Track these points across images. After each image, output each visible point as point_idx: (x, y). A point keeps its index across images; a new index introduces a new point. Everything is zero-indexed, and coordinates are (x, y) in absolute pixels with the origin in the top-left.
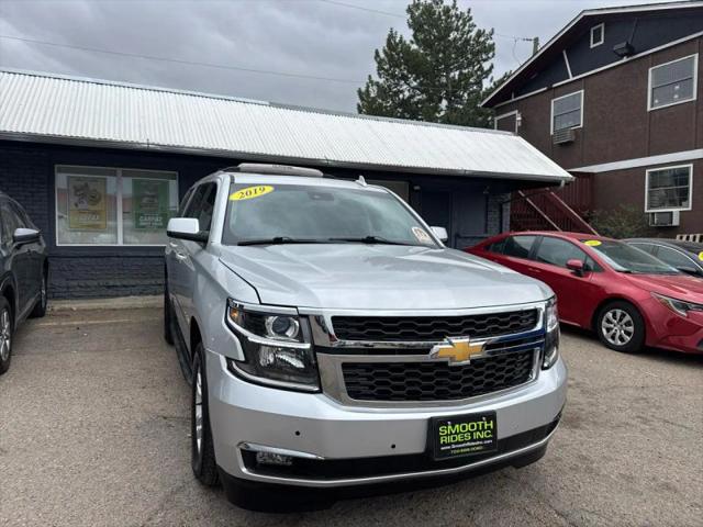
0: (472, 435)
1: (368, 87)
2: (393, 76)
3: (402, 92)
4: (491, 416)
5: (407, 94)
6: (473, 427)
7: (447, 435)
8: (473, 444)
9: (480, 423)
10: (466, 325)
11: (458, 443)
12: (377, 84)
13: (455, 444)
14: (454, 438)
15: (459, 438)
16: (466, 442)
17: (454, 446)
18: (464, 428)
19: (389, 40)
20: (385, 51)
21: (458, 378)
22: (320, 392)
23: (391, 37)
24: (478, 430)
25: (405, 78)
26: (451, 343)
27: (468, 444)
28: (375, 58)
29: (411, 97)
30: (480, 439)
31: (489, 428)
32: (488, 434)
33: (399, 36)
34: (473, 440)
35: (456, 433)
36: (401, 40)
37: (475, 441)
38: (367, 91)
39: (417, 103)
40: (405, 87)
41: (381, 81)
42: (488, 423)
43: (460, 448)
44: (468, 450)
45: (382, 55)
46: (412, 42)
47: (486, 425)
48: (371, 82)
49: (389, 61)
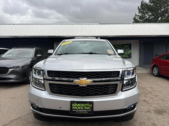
0: (84, 108)
1: (135, 17)
2: (143, 13)
3: (146, 17)
4: (91, 103)
5: (148, 17)
6: (84, 105)
7: (75, 106)
8: (84, 110)
9: (87, 105)
10: (87, 74)
11: (79, 109)
12: (138, 16)
13: (78, 109)
14: (77, 108)
15: (79, 108)
16: (82, 109)
17: (77, 110)
18: (81, 105)
19: (141, 3)
20: (141, 7)
21: (84, 90)
22: (45, 90)
23: (142, 2)
24: (86, 106)
25: (147, 13)
26: (80, 80)
27: (83, 110)
28: (138, 9)
29: (149, 17)
30: (87, 109)
31: (90, 106)
32: (90, 108)
33: (144, 2)
34: (84, 109)
35: (78, 106)
36: (145, 3)
37: (85, 110)
38: (135, 18)
39: (151, 19)
40: (147, 15)
41: (140, 15)
42: (90, 105)
43: (79, 111)
44: (82, 112)
45: (140, 8)
46: (149, 3)
47: (89, 105)
48: (136, 15)
49: (142, 9)
